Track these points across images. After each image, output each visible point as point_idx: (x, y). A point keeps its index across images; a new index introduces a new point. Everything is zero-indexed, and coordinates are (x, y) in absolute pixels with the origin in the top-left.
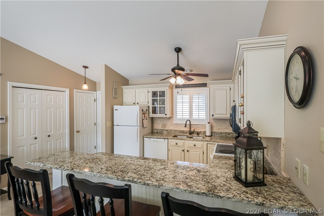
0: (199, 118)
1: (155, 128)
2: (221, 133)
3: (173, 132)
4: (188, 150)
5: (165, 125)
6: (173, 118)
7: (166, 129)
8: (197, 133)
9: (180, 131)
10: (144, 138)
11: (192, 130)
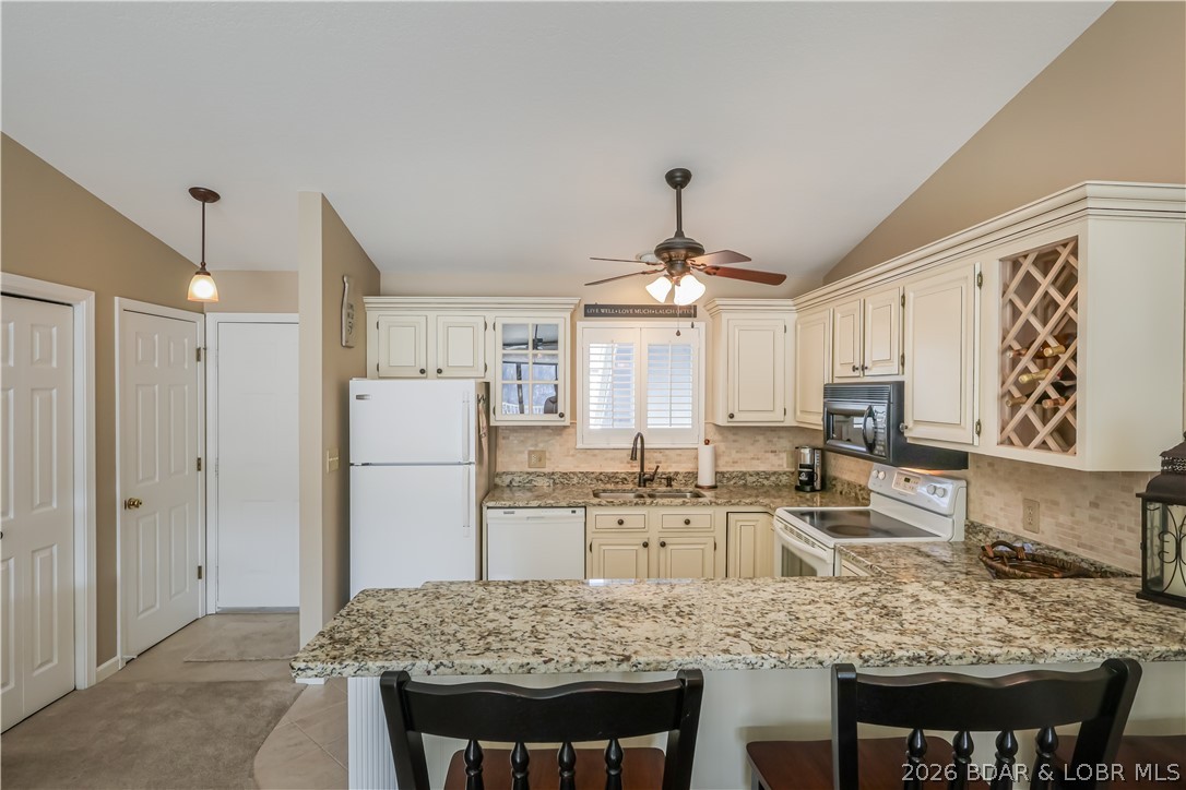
0: (671, 425)
1: (500, 469)
2: (744, 474)
3: (575, 480)
4: (662, 540)
5: (541, 457)
6: (576, 428)
7: (546, 470)
8: (667, 479)
9: (602, 477)
10: (484, 509)
11: (649, 468)
